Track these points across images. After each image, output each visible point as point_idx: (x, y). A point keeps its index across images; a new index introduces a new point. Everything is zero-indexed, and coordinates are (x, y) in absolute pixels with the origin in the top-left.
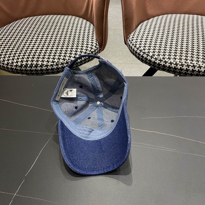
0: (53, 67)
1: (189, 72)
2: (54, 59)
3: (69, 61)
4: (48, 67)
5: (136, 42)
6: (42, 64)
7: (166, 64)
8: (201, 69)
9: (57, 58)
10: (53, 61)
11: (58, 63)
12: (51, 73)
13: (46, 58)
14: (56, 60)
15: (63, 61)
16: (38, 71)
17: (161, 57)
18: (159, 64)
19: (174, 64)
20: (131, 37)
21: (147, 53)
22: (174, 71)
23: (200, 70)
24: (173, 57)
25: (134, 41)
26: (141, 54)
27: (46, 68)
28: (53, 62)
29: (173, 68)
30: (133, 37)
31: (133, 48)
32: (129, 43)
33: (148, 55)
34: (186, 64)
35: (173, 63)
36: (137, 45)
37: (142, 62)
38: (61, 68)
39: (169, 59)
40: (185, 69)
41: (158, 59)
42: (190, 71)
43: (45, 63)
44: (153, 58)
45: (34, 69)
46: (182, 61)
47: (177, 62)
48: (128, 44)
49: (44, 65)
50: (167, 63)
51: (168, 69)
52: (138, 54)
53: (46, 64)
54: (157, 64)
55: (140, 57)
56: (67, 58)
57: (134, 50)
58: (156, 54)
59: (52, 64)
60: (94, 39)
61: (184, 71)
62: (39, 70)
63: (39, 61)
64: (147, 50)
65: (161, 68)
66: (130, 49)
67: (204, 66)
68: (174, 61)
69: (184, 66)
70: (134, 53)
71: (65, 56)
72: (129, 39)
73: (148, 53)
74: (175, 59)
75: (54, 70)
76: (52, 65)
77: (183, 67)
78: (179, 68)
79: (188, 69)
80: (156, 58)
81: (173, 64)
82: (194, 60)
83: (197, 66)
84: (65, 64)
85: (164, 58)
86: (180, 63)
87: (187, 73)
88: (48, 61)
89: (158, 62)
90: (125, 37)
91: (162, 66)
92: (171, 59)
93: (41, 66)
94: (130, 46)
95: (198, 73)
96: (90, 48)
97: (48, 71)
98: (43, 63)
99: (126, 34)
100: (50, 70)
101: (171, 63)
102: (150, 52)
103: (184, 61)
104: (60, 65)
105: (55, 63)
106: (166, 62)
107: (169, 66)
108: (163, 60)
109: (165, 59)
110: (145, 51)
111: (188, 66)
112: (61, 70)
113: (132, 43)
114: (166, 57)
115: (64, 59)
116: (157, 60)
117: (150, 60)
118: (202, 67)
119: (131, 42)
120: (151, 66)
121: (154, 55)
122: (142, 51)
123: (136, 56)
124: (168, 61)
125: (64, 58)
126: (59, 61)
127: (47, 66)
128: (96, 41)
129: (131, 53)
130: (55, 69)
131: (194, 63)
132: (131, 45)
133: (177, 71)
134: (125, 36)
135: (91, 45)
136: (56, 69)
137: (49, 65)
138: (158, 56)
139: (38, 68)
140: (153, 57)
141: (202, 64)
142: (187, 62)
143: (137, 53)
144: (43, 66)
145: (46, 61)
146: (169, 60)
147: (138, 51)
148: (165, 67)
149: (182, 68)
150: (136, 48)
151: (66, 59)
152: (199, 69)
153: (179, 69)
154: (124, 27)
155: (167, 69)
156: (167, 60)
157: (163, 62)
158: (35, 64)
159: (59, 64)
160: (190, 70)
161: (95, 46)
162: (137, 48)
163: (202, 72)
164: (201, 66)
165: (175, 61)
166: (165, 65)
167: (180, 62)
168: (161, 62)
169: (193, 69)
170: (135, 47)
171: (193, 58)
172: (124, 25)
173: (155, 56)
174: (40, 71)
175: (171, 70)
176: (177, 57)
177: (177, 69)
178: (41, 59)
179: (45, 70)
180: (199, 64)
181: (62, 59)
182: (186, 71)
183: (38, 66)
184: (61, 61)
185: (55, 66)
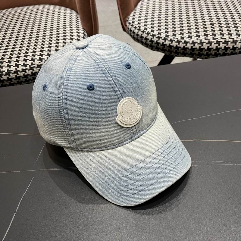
0: (26, 72)
1: (220, 52)
4: (18, 74)
5: (139, 23)
6: (8, 70)
7: (186, 45)
8: (236, 44)
9: (30, 59)
10: (24, 64)
11: (32, 66)
12: (24, 82)
13: (13, 61)
14: (29, 62)
15: (40, 61)
16: (5, 81)
17: (179, 37)
18: (177, 47)
19: (198, 44)
20: (131, 18)
21: (157, 35)
22: (199, 53)
23: (235, 46)
24: (195, 34)
25: (136, 23)
26: (150, 37)
27: (16, 76)
28: (25, 65)
29: (197, 50)
30: (133, 19)
31: (136, 33)
32: (130, 27)
33: (159, 38)
34: (215, 41)
35: (197, 42)
36: (141, 27)
37: (152, 49)
39: (190, 37)
40: (215, 48)
41: (174, 40)
42: (222, 50)
43: (13, 69)
44: (167, 41)
46: (209, 38)
47: (202, 40)
48: (128, 28)
49: (13, 72)
50: (188, 44)
51: (191, 53)
52: (144, 39)
53: (15, 70)
54: (174, 48)
55: (148, 42)
57: (138, 35)
58: (170, 34)
59: (24, 68)
60: (80, 29)
61: (214, 51)
62: (5, 80)
63: (4, 67)
64: (157, 31)
65: (180, 52)
66: (132, 34)
67: (240, 40)
68: (197, 39)
69: (213, 44)
70: (138, 39)
71: (41, 55)
72: (129, 22)
73: (159, 35)
74: (199, 36)
75: (29, 77)
77: (211, 45)
78: (206, 48)
79: (219, 47)
80: (171, 39)
81: (196, 44)
82: (225, 34)
83: (230, 41)
85: (182, 38)
86: (207, 41)
87: (218, 53)
88: (17, 66)
89: (174, 44)
90: (123, 21)
91: (181, 49)
92: (193, 37)
93: (7, 74)
94: (131, 31)
95: (232, 51)
96: (76, 40)
97: (19, 79)
98: (10, 69)
99: (123, 17)
100: (23, 78)
101: (194, 43)
102: (162, 34)
103: (211, 37)
104: (36, 68)
105: (28, 67)
106: (186, 43)
107: (192, 47)
108: (182, 40)
109: (184, 38)
110: (154, 33)
111: (218, 43)
113: (134, 26)
114: (184, 36)
116: (174, 43)
117: (163, 45)
118: (238, 41)
119: (132, 25)
120: (166, 52)
121: (168, 36)
122: (150, 34)
123: (142, 43)
124: (189, 41)
125: (40, 58)
126: (34, 63)
127: (16, 72)
128: (83, 30)
129: (135, 40)
130: (29, 75)
131: (225, 37)
132: (133, 29)
133: (203, 52)
134: (122, 19)
135: (78, 36)
136: (31, 76)
137: (19, 71)
138: (174, 36)
139: (3, 76)
140: (167, 39)
141: (237, 38)
142: (215, 38)
143: (143, 37)
144: (11, 73)
145: (15, 65)
146: (190, 39)
147: (145, 35)
148: (186, 50)
149: (210, 47)
150: (141, 32)
151: (44, 59)
152: (234, 44)
153: (206, 50)
154: (119, 7)
155: (189, 53)
156: (187, 40)
157: (183, 43)
159: (34, 67)
160: (221, 48)
161: (82, 37)
162: (142, 30)
163: (239, 49)
164: (235, 40)
165: (199, 39)
166: (186, 47)
167: (206, 39)
168: (179, 44)
169: (226, 46)
170: (139, 30)
171: (222, 31)
172: (119, 3)
173: (170, 38)
174: (6, 81)
175: (195, 52)
176: (201, 33)
177: (203, 50)
178: (7, 64)
179: (15, 78)
180: (233, 37)
181: (38, 60)
182: (216, 51)
183: (3, 74)
184: (37, 62)
185: (29, 71)
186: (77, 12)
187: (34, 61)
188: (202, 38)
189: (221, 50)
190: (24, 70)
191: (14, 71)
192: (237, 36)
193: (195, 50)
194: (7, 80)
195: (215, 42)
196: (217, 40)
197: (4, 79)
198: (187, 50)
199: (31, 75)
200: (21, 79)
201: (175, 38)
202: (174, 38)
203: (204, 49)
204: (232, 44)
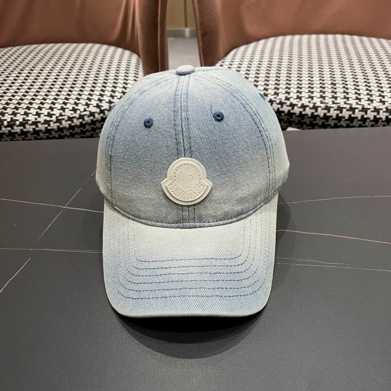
0: (49, 125)
1: (342, 123)
2: (51, 109)
3: (85, 113)
4: (37, 126)
6: (24, 119)
7: (293, 109)
8: (366, 114)
9: (59, 108)
10: (49, 113)
11: (60, 118)
13: (33, 108)
14: (57, 112)
15: (72, 112)
16: (16, 135)
17: (282, 97)
19: (311, 108)
22: (311, 122)
23: (365, 116)
24: (307, 94)
27: (34, 129)
28: (50, 115)
29: (309, 118)
35: (308, 106)
38: (68, 129)
39: (299, 98)
40: (334, 116)
41: (276, 101)
42: (346, 120)
45: (7, 132)
46: (327, 102)
49: (30, 122)
50: (296, 108)
51: (299, 121)
53: (34, 120)
56: (81, 108)
58: (271, 92)
59: (48, 119)
60: (139, 76)
61: (334, 121)
62: (16, 133)
63: (19, 115)
67: (373, 107)
69: (332, 110)
71: (76, 104)
74: (312, 98)
75: (53, 132)
76: (46, 122)
77: (329, 112)
78: (322, 115)
79: (340, 115)
80: (271, 99)
81: (307, 109)
82: (351, 98)
83: (357, 108)
84: (78, 119)
85: (287, 99)
86: (323, 106)
87: (339, 124)
88: (38, 114)
91: (285, 115)
92: (303, 99)
93: (21, 124)
95: (361, 123)
97: (38, 135)
98: (26, 118)
100: (44, 133)
101: (304, 107)
103: (331, 100)
104: (66, 121)
105: (54, 119)
106: (292, 106)
107: (301, 112)
108: (286, 101)
109: (291, 99)
111: (340, 109)
112: (68, 134)
114: (291, 96)
115: (74, 110)
116: (274, 105)
118: (369, 109)
121: (267, 95)
124: (297, 103)
125: (73, 108)
126: (63, 114)
127: (35, 123)
130: (53, 130)
131: (350, 103)
133: (317, 122)
136: (56, 132)
137: (39, 122)
138: (275, 96)
139: (15, 128)
141: (369, 104)
142: (336, 101)
144: (27, 123)
145: (35, 114)
146: (298, 100)
148: (291, 117)
149: (328, 114)
151: (79, 110)
152: (363, 113)
153: (321, 118)
155: (297, 121)
156: (295, 102)
157: (287, 106)
158: (9, 120)
159: (63, 119)
163: (371, 121)
164: (365, 107)
165: (312, 101)
166: (292, 111)
167: (322, 103)
168: (282, 107)
169: (351, 115)
171: (348, 94)
172: (201, 45)
173: (270, 97)
174: (19, 135)
175: (305, 121)
176: (315, 94)
177: (318, 118)
178: (24, 110)
179: (32, 132)
180: (362, 103)
181: (70, 110)
182: (336, 122)
183: (15, 124)
184: (68, 113)
185: (55, 124)
186: (139, 55)
187: (64, 111)
188: (317, 101)
189: (343, 119)
190: (48, 123)
191: (32, 122)
192: (369, 102)
193: (306, 117)
194: (20, 133)
195: (336, 108)
196: (338, 105)
197: (16, 131)
198: (294, 116)
199: (56, 130)
200: (41, 135)
201: (278, 98)
202: (275, 98)
203: (318, 116)
204: (360, 113)
